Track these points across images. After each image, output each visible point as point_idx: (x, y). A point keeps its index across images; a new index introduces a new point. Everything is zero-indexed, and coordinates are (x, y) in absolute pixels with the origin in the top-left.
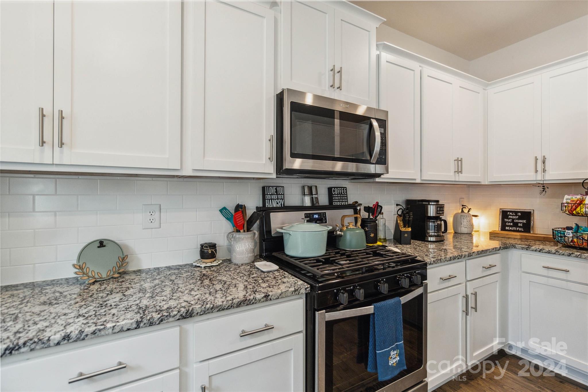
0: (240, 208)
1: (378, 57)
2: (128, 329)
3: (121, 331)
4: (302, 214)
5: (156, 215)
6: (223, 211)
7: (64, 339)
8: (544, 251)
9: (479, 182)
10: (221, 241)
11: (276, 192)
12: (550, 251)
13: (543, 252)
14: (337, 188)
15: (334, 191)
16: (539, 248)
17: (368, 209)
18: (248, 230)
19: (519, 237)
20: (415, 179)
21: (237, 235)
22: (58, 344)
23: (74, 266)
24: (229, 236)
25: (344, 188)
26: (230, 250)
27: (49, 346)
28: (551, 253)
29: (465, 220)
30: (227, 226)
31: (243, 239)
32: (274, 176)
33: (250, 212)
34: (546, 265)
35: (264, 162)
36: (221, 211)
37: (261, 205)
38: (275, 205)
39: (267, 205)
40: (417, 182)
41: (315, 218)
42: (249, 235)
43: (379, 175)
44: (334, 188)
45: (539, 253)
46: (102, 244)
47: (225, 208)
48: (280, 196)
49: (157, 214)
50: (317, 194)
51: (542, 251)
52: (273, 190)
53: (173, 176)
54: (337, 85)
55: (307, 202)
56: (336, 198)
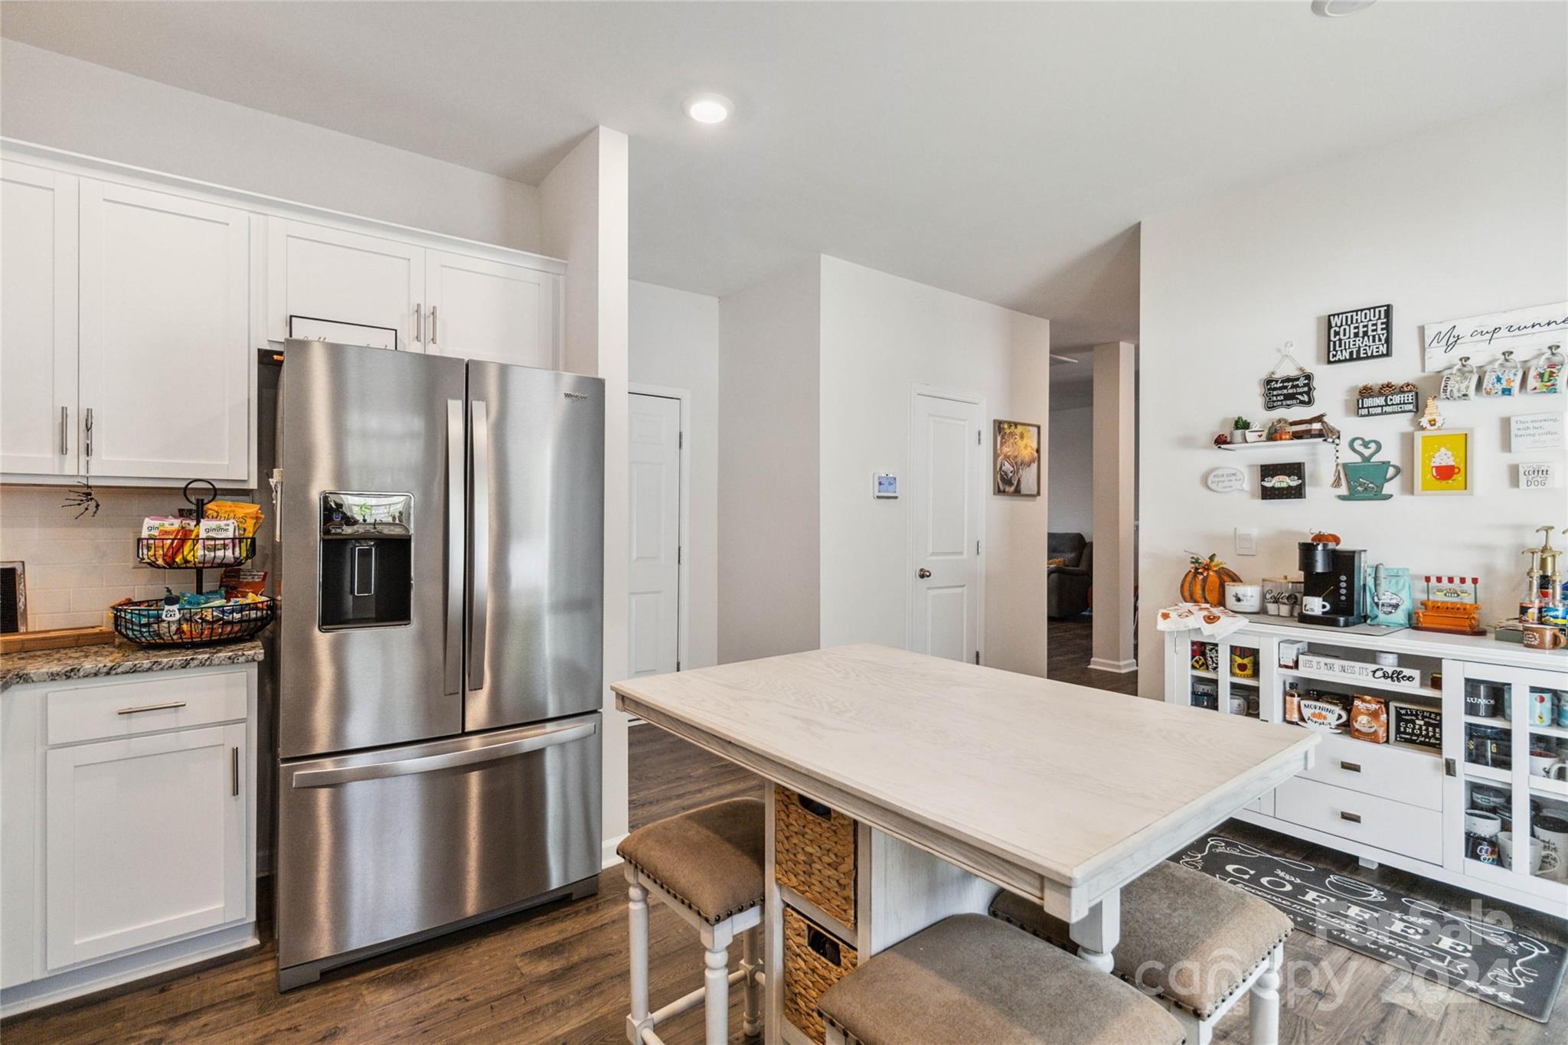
8: (119, 670)
12: (138, 666)
13: (116, 674)
16: (105, 666)
28: (140, 671)
34: (126, 706)
45: (108, 677)
51: (114, 672)
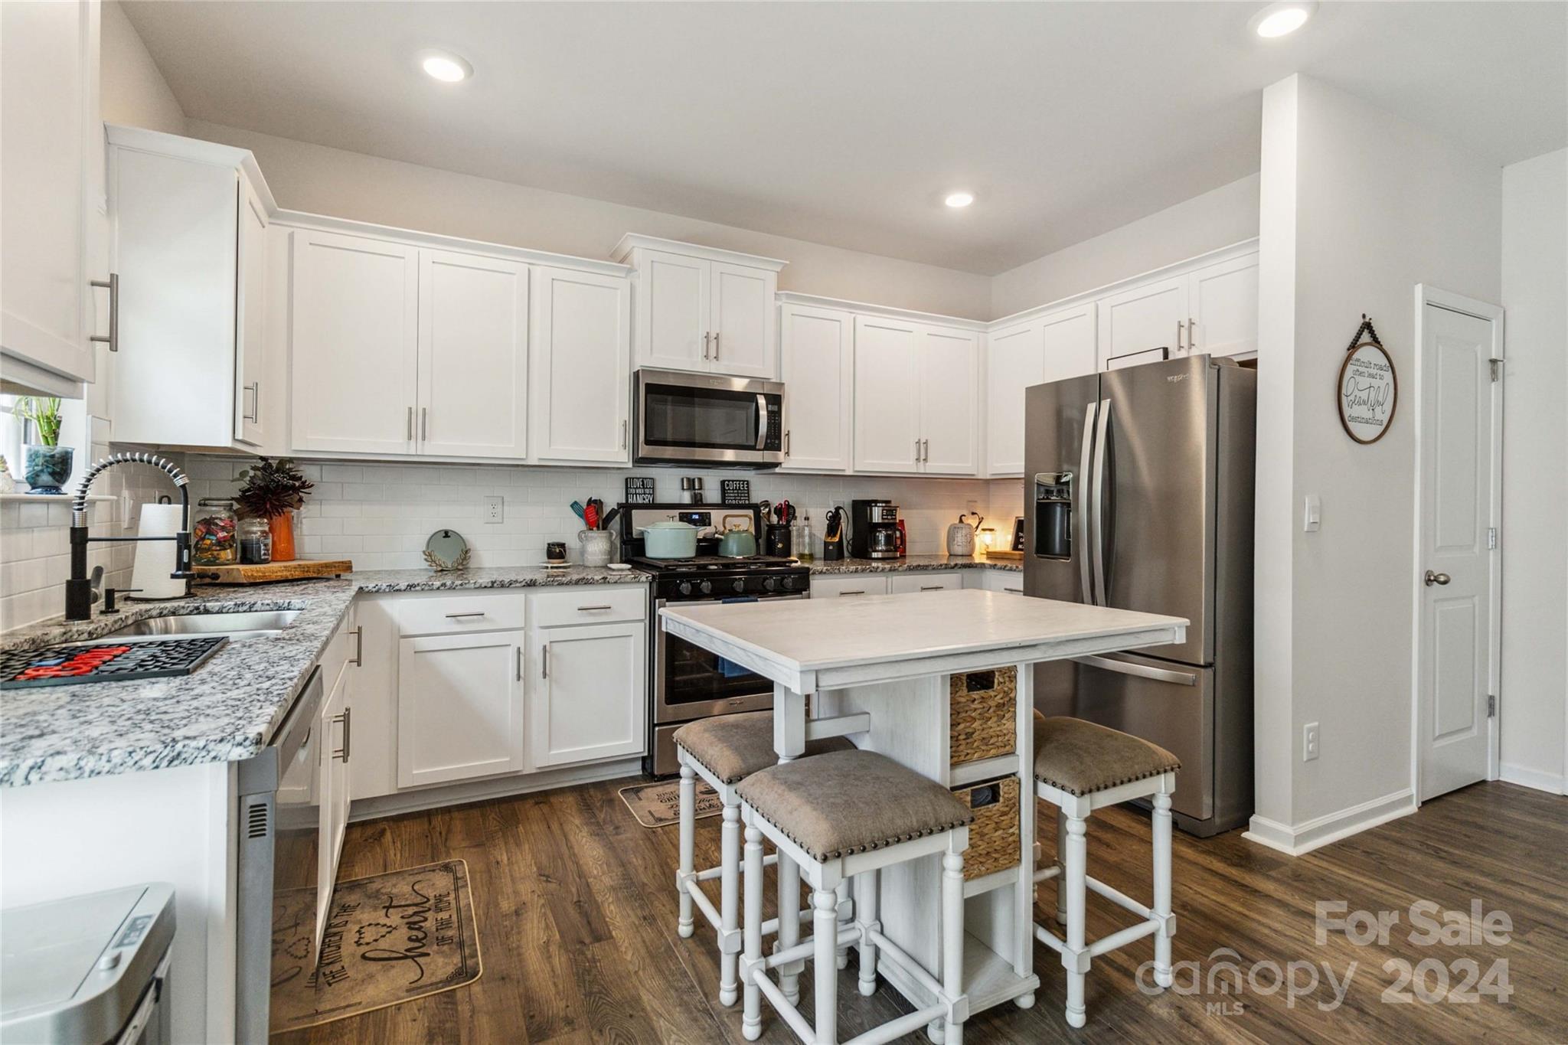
0: (595, 504)
1: (780, 310)
2: (485, 587)
3: (480, 587)
4: (676, 512)
5: (499, 508)
6: (575, 506)
7: (442, 585)
9: (973, 475)
10: (572, 543)
11: (643, 485)
14: (733, 481)
15: (728, 485)
17: (779, 511)
18: (604, 528)
19: (1018, 557)
20: (844, 470)
21: (591, 534)
22: (438, 588)
23: (424, 552)
24: (580, 536)
25: (744, 481)
26: (583, 552)
27: (432, 590)
29: (959, 535)
30: (579, 524)
31: (595, 539)
32: (630, 465)
33: (607, 510)
35: (617, 450)
36: (572, 506)
37: (624, 502)
38: (640, 501)
39: (630, 500)
40: (847, 473)
41: (695, 519)
42: (603, 534)
43: (777, 465)
44: (729, 481)
46: (447, 534)
47: (576, 503)
48: (647, 491)
49: (500, 506)
50: (701, 489)
52: (639, 483)
53: (518, 466)
54: (713, 353)
55: (686, 498)
56: (731, 495)
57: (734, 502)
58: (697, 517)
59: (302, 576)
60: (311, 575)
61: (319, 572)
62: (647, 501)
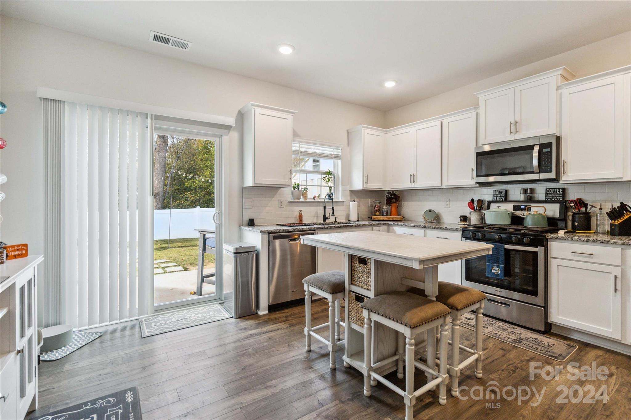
1: (560, 95)
11: (500, 193)
14: (552, 189)
15: (548, 191)
20: (621, 178)
24: (470, 213)
25: (560, 188)
35: (470, 180)
37: (491, 200)
38: (498, 200)
39: (494, 200)
40: (624, 180)
41: (522, 208)
46: (430, 211)
48: (502, 195)
49: (449, 202)
50: (531, 193)
52: (498, 192)
53: (457, 188)
55: (521, 198)
56: (550, 196)
57: (552, 199)
58: (524, 207)
59: (388, 220)
60: (390, 220)
61: (393, 219)
62: (501, 200)
